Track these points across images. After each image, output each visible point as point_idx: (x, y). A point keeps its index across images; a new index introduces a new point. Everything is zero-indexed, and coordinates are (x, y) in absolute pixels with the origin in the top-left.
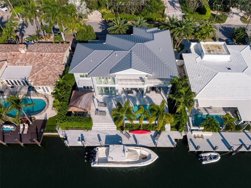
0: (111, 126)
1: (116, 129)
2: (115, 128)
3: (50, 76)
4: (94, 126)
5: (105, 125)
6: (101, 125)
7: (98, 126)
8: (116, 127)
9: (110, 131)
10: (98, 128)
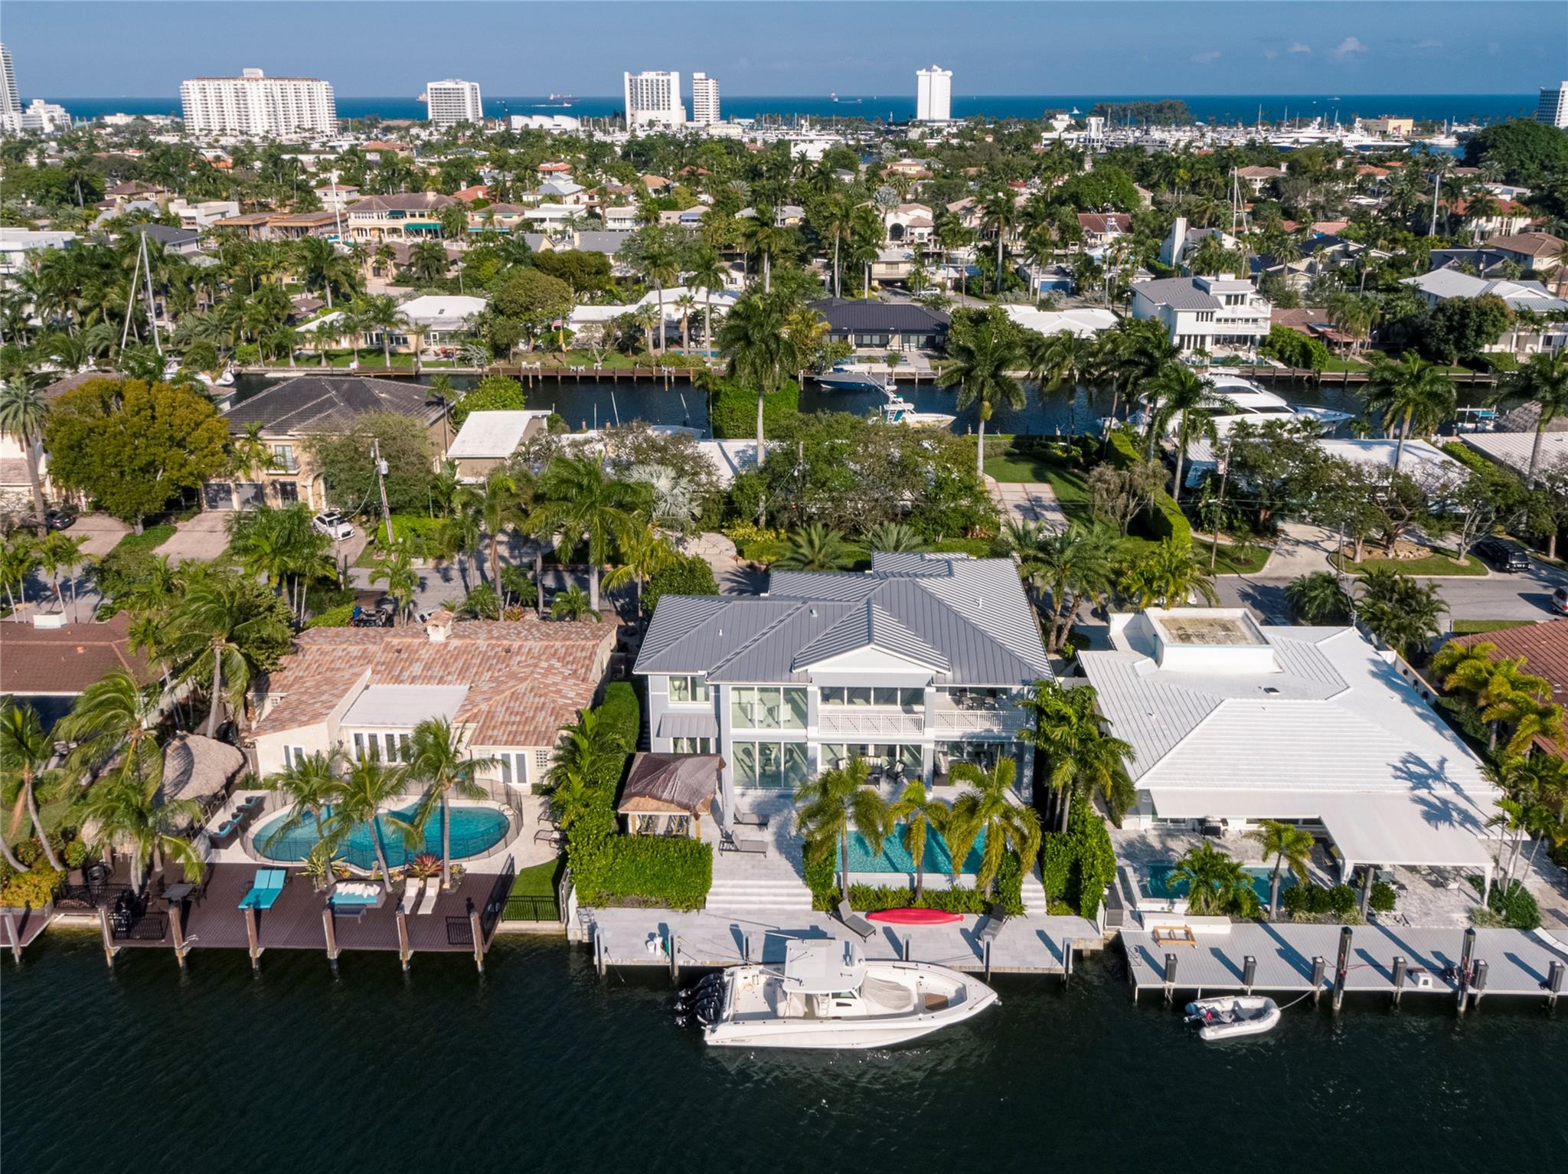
0: (789, 895)
1: (810, 907)
2: (806, 903)
3: (541, 716)
4: (717, 894)
5: (761, 887)
6: (746, 887)
7: (733, 894)
8: (810, 899)
9: (781, 912)
10: (731, 902)
